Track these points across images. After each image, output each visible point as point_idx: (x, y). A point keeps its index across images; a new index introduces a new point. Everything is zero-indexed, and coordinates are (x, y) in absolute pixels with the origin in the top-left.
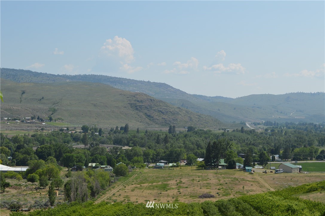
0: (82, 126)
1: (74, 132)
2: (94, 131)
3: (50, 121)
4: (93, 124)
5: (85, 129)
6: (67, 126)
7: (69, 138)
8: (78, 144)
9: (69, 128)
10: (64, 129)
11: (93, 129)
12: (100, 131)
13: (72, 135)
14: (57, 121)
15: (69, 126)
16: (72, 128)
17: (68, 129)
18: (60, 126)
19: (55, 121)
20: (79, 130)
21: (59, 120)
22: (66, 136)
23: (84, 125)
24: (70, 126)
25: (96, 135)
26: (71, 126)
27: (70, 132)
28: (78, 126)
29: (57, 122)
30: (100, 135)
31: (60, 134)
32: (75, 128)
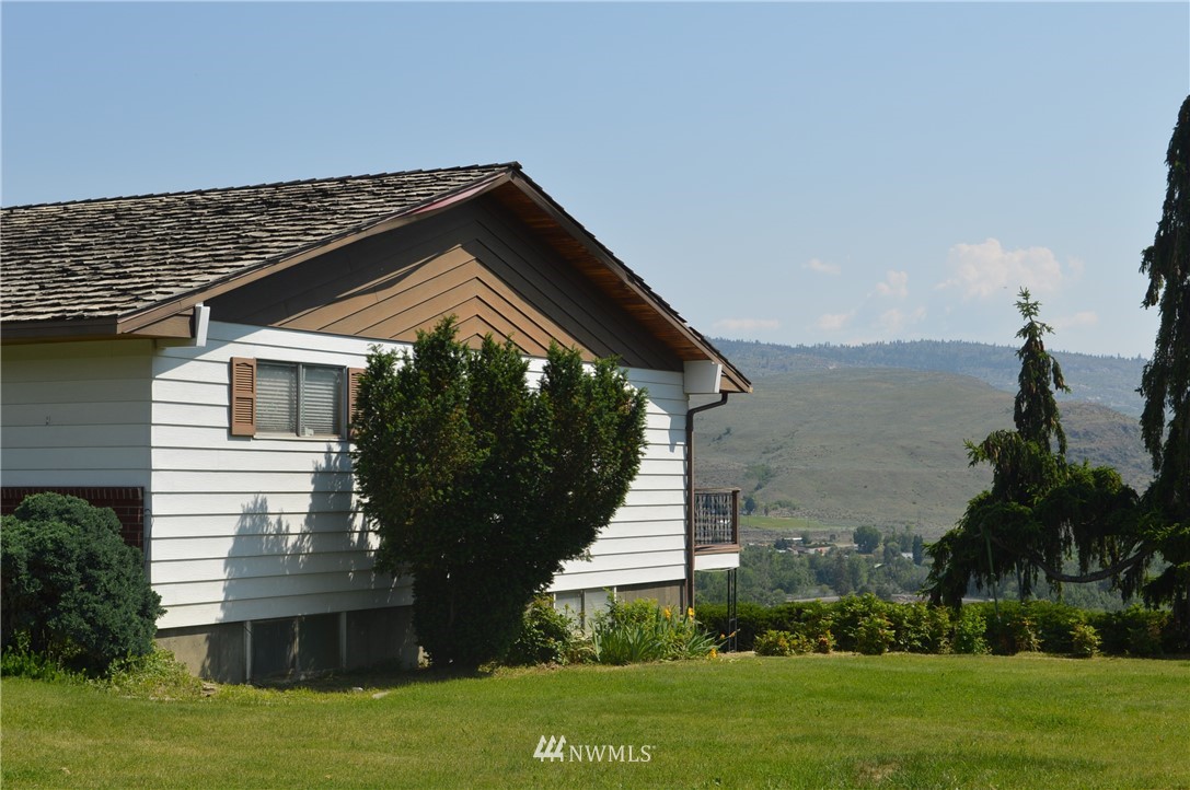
0: (853, 529)
1: (825, 550)
2: (899, 546)
3: (749, 514)
4: (904, 523)
5: (866, 539)
6: (803, 529)
7: (804, 572)
9: (811, 538)
10: (791, 542)
11: (893, 540)
12: (917, 545)
13: (813, 560)
14: (774, 512)
15: (811, 530)
16: (822, 537)
17: (805, 541)
18: (779, 530)
19: (766, 512)
20: (845, 542)
21: (780, 509)
22: (787, 563)
23: (864, 523)
24: (816, 530)
25: (902, 564)
26: (818, 528)
27: (812, 551)
28: (844, 529)
29: (772, 515)
30: (917, 560)
31: (764, 557)
32: (833, 537)
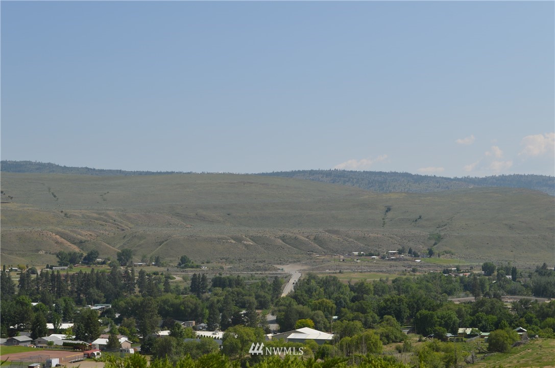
0: (482, 264)
1: (468, 274)
2: (505, 272)
3: (430, 257)
4: (507, 261)
5: (488, 269)
6: (457, 264)
7: (457, 285)
8: (467, 296)
9: (460, 268)
10: (451, 270)
11: (502, 269)
12: (514, 272)
13: (462, 279)
14: (442, 256)
15: (461, 264)
16: (467, 268)
17: (458, 270)
18: (445, 265)
19: (439, 256)
20: (478, 271)
21: (446, 254)
22: (449, 281)
23: (487, 261)
24: (463, 264)
25: (506, 281)
26: (465, 264)
27: (461, 275)
28: (477, 264)
29: (442, 257)
30: (514, 279)
31: (437, 278)
32: (472, 268)
